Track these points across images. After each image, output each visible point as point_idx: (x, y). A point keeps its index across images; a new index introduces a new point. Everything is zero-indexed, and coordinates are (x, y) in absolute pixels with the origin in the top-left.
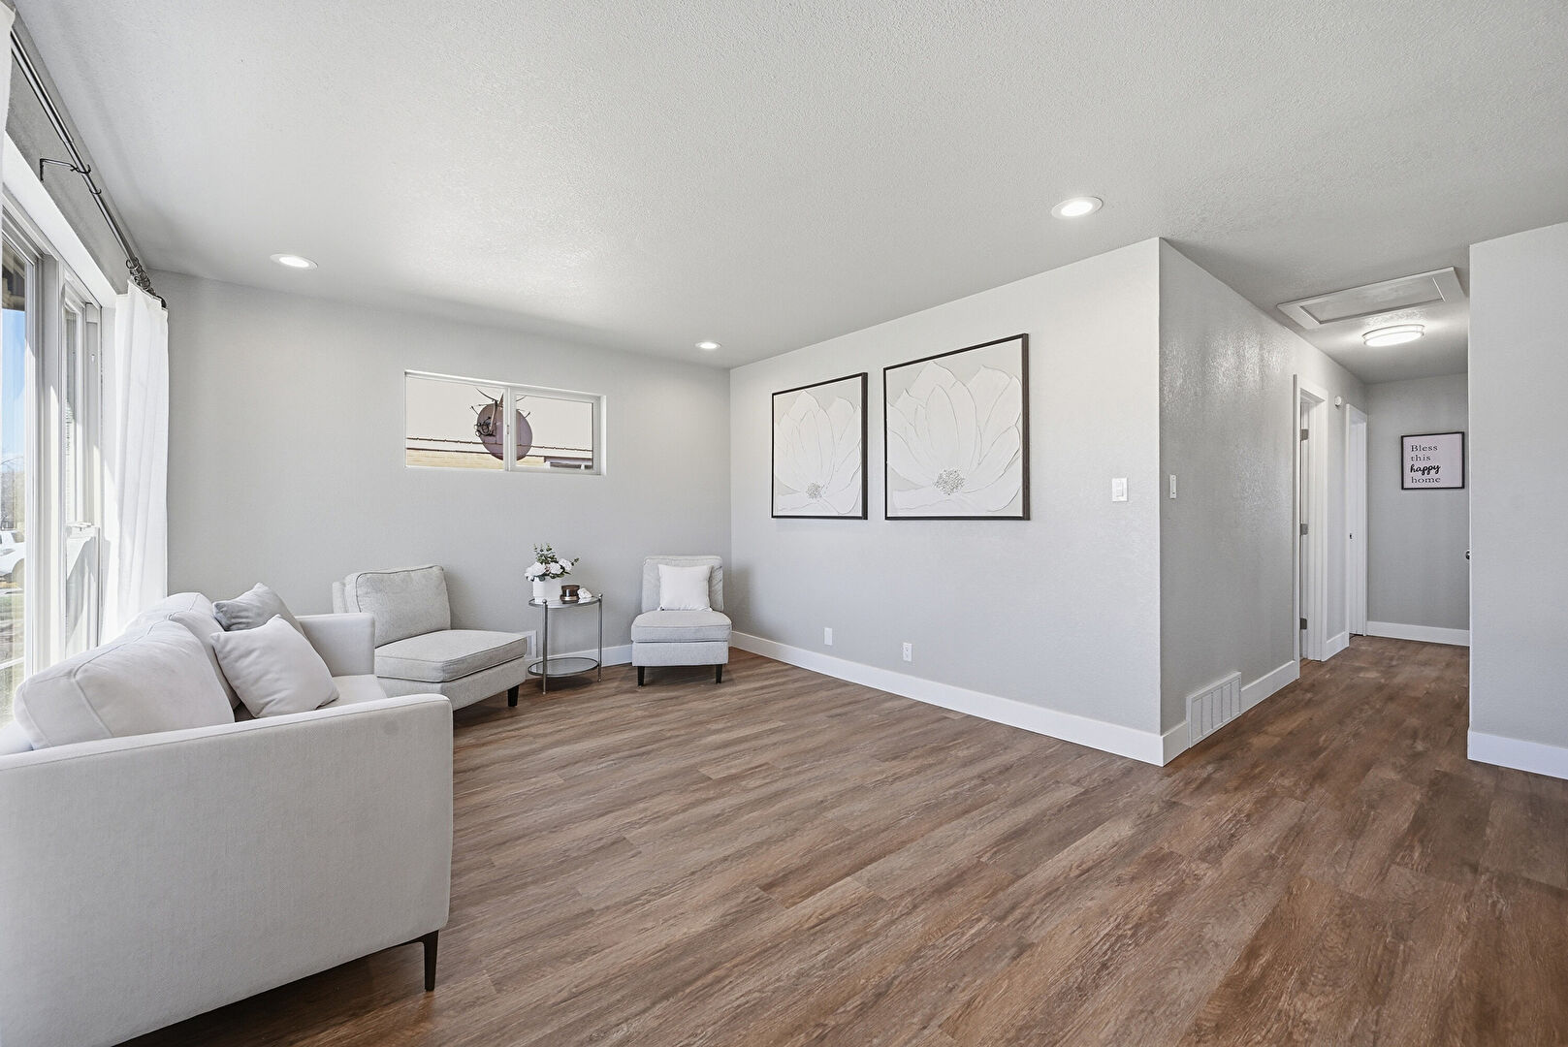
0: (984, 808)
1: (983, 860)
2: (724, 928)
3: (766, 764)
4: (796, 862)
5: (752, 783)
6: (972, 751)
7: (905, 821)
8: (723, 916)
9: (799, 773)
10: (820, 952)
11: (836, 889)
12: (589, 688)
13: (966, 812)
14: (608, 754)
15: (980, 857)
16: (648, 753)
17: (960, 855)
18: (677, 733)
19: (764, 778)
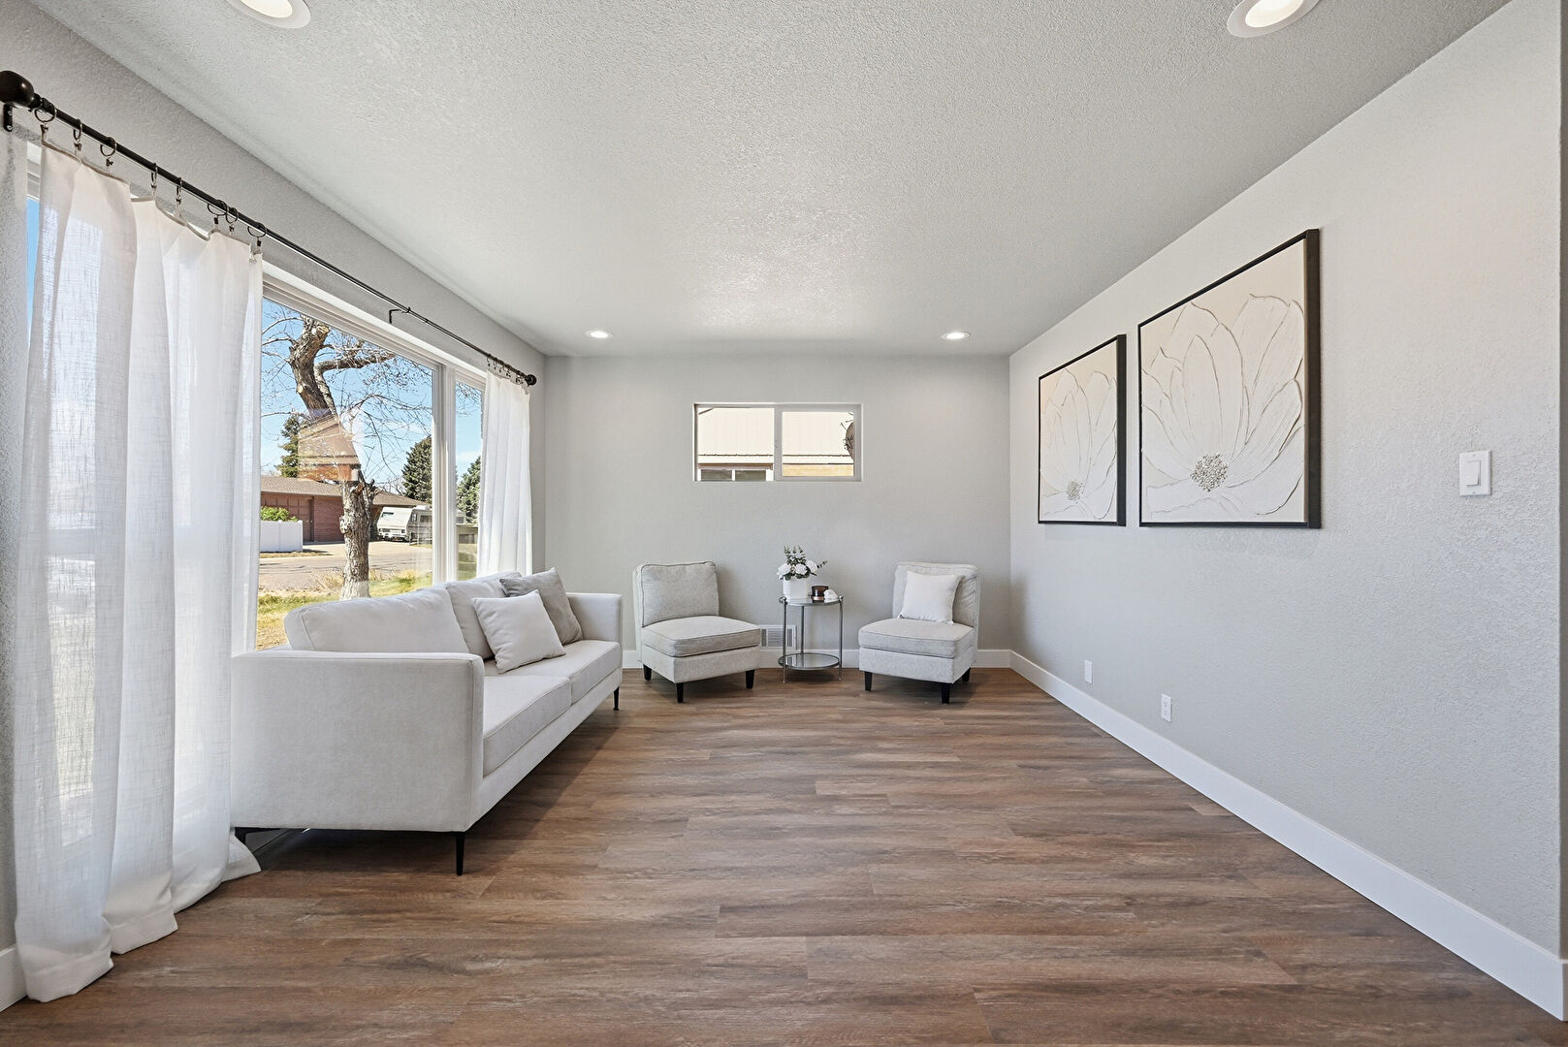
0: (1074, 938)
1: (977, 995)
2: (652, 925)
3: (885, 795)
4: (781, 899)
5: (845, 809)
6: (1168, 862)
7: (944, 909)
8: (664, 917)
9: (901, 815)
10: (685, 988)
11: (775, 942)
12: (825, 685)
13: (1041, 932)
14: (762, 746)
15: (976, 990)
16: (794, 753)
17: (956, 975)
18: (842, 743)
19: (861, 809)
